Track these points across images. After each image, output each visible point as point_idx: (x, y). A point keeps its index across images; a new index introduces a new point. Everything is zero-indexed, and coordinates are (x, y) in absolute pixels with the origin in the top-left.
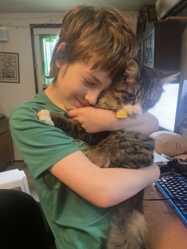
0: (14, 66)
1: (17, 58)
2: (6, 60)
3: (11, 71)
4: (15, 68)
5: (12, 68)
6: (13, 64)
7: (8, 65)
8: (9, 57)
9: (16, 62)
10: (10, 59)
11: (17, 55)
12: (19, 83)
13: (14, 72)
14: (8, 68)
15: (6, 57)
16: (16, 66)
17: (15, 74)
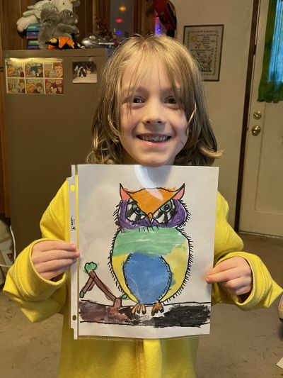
0: (213, 49)
1: (220, 34)
2: (201, 38)
3: (206, 59)
4: (214, 53)
5: (208, 53)
6: (212, 45)
7: (202, 47)
8: (206, 33)
9: (217, 42)
10: (206, 38)
11: (221, 28)
12: (218, 80)
13: (211, 61)
14: (201, 54)
15: (201, 34)
16: (216, 48)
17: (212, 64)
